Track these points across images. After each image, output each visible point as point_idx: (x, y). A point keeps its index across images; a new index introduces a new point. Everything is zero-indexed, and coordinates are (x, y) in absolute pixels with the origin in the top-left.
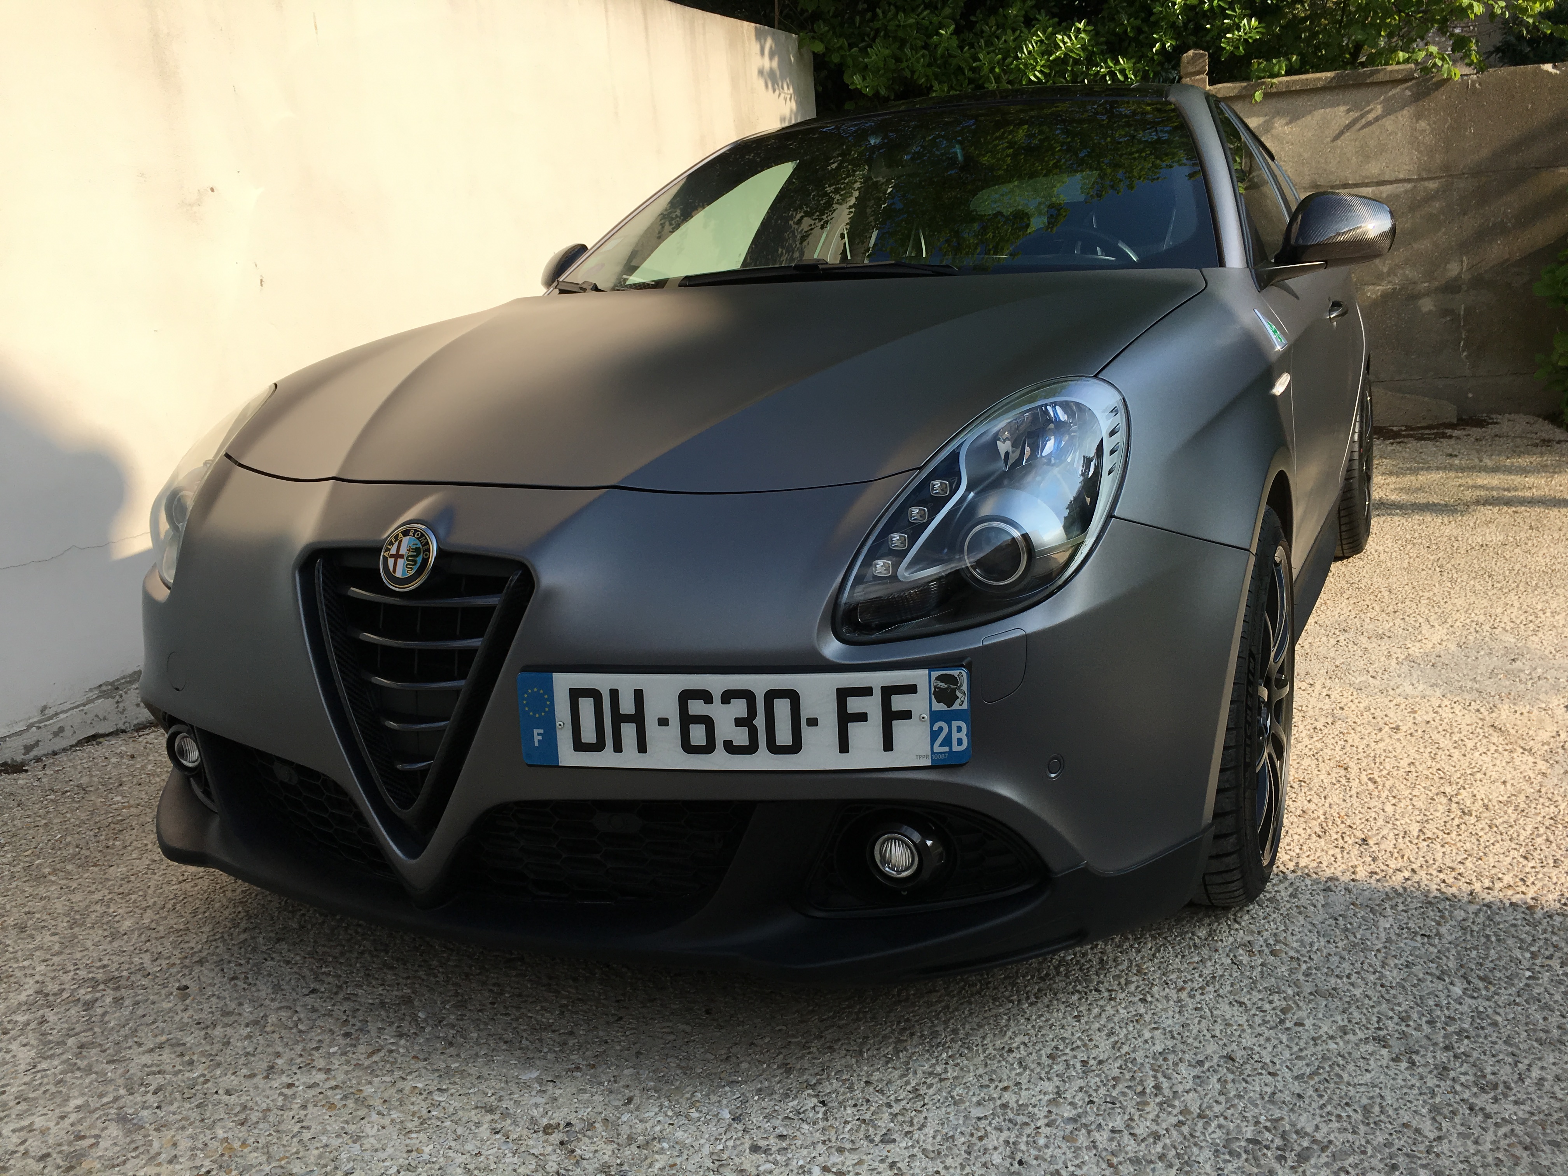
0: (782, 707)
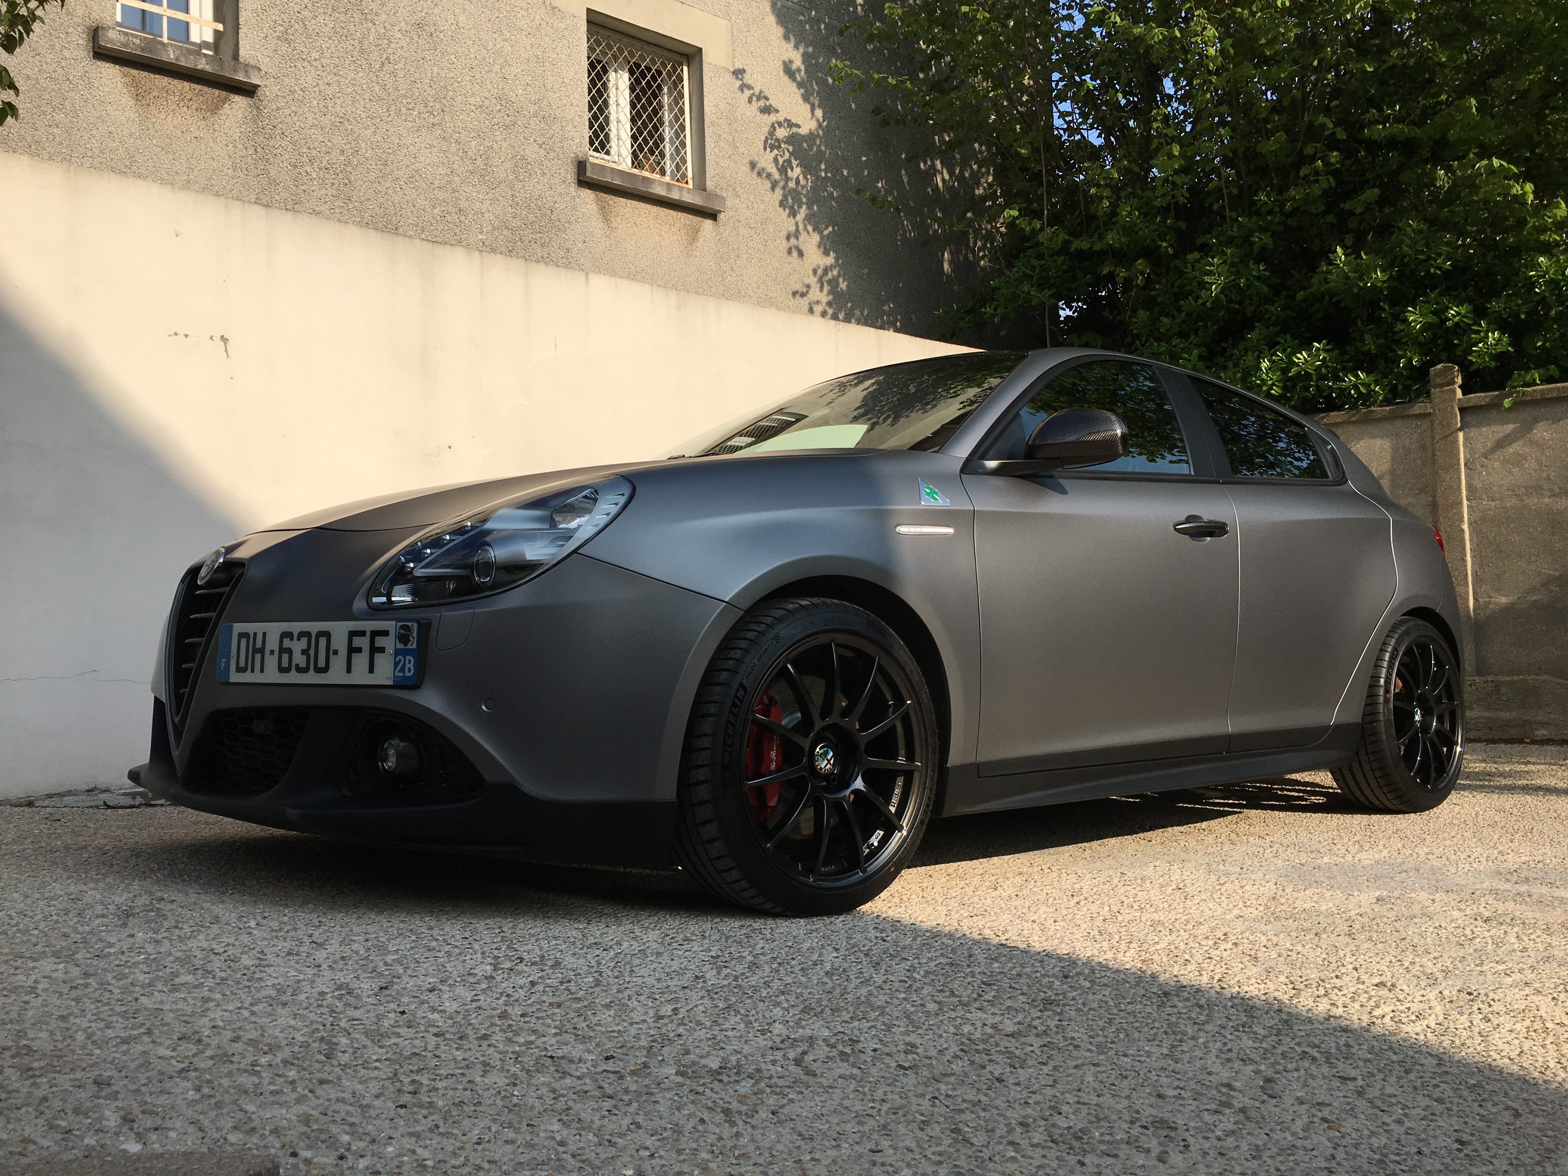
0: (323, 641)
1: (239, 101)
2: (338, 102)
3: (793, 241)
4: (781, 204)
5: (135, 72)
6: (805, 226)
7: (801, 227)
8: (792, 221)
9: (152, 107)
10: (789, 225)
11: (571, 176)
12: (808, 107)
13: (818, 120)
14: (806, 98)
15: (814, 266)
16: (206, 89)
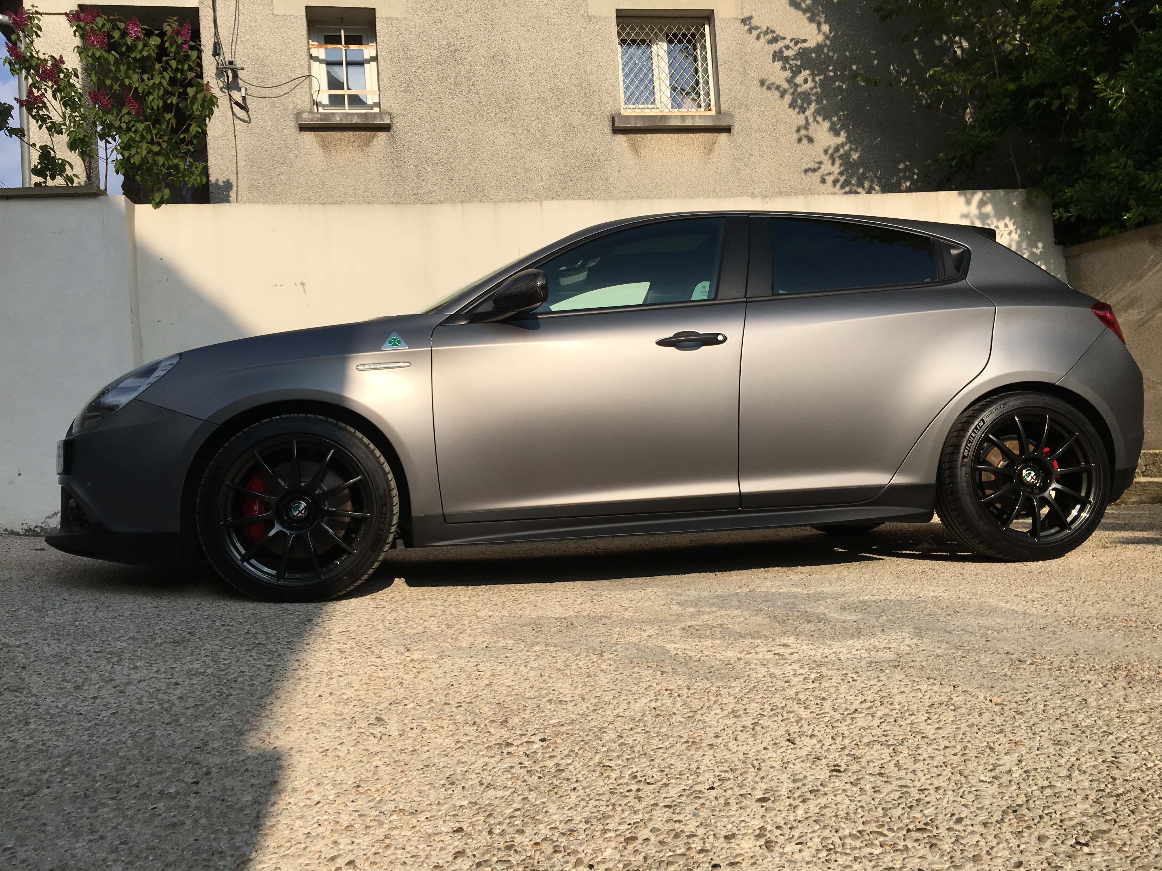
1: (382, 135)
2: (442, 120)
3: (803, 132)
4: (792, 106)
5: (322, 133)
6: (815, 118)
7: (811, 119)
8: (802, 116)
9: (333, 151)
10: (800, 120)
11: (607, 128)
12: (814, 26)
13: (824, 34)
14: (811, 20)
15: (825, 147)
16: (362, 133)
